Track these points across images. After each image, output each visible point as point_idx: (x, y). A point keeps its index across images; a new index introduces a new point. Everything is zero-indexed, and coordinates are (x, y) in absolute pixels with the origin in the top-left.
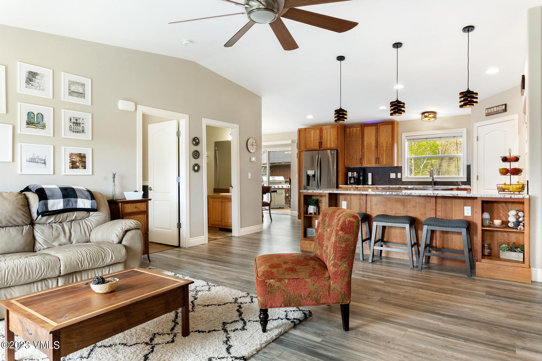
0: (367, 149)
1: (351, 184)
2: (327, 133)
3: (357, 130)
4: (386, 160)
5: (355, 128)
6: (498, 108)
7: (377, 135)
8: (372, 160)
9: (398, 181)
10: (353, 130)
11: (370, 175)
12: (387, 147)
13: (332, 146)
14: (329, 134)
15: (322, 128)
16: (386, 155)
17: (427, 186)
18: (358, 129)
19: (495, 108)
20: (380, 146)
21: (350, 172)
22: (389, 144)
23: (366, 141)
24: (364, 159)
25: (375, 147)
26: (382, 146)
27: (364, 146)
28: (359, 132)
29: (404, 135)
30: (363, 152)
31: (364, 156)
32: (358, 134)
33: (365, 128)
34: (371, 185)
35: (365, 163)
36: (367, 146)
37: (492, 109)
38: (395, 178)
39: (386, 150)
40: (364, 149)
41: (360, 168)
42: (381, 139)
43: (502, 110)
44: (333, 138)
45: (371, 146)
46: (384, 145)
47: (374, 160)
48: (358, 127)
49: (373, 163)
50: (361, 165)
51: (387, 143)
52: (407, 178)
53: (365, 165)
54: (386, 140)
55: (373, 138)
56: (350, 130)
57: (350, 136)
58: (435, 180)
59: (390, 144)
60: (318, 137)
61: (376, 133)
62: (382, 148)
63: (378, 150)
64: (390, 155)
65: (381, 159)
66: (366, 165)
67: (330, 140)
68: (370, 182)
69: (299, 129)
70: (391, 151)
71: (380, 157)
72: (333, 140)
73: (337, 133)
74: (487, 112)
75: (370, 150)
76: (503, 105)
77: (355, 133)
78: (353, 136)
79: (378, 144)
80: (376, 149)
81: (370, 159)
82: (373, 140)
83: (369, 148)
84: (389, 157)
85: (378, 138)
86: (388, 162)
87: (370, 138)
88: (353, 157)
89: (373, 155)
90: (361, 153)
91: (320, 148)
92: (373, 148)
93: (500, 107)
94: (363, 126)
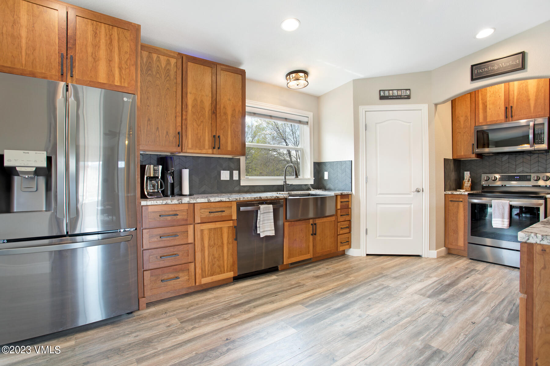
0: (194, 113)
3: (168, 63)
4: (232, 143)
5: (165, 58)
6: (399, 93)
7: (215, 87)
8: (204, 141)
9: (234, 186)
10: (159, 60)
11: (186, 173)
12: (233, 115)
16: (231, 133)
18: (173, 61)
19: (395, 92)
20: (220, 112)
21: (150, 166)
22: (237, 112)
23: (191, 93)
24: (186, 136)
25: (210, 112)
26: (225, 114)
27: (187, 105)
28: (175, 69)
30: (184, 117)
31: (187, 128)
32: (172, 73)
33: (189, 64)
35: (190, 146)
36: (193, 107)
37: (391, 92)
39: (232, 123)
40: (187, 112)
43: (406, 96)
45: (203, 108)
46: (229, 112)
47: (209, 141)
48: (173, 57)
50: (179, 149)
51: (235, 110)
52: (248, 180)
54: (232, 103)
56: (150, 57)
57: (149, 72)
59: (239, 111)
61: (212, 82)
62: (224, 117)
63: (218, 120)
65: (223, 139)
66: (190, 149)
72: (120, 62)
74: (382, 94)
75: (200, 116)
76: (406, 90)
77: (163, 66)
78: (158, 75)
79: (218, 107)
80: (214, 116)
81: (201, 137)
82: (206, 96)
83: (199, 111)
84: (237, 137)
85: (217, 94)
86: (236, 147)
87: (201, 89)
88: (158, 128)
89: (206, 128)
90: (179, 119)
91: (65, 74)
92: (207, 113)
93: (402, 92)
94: (184, 58)
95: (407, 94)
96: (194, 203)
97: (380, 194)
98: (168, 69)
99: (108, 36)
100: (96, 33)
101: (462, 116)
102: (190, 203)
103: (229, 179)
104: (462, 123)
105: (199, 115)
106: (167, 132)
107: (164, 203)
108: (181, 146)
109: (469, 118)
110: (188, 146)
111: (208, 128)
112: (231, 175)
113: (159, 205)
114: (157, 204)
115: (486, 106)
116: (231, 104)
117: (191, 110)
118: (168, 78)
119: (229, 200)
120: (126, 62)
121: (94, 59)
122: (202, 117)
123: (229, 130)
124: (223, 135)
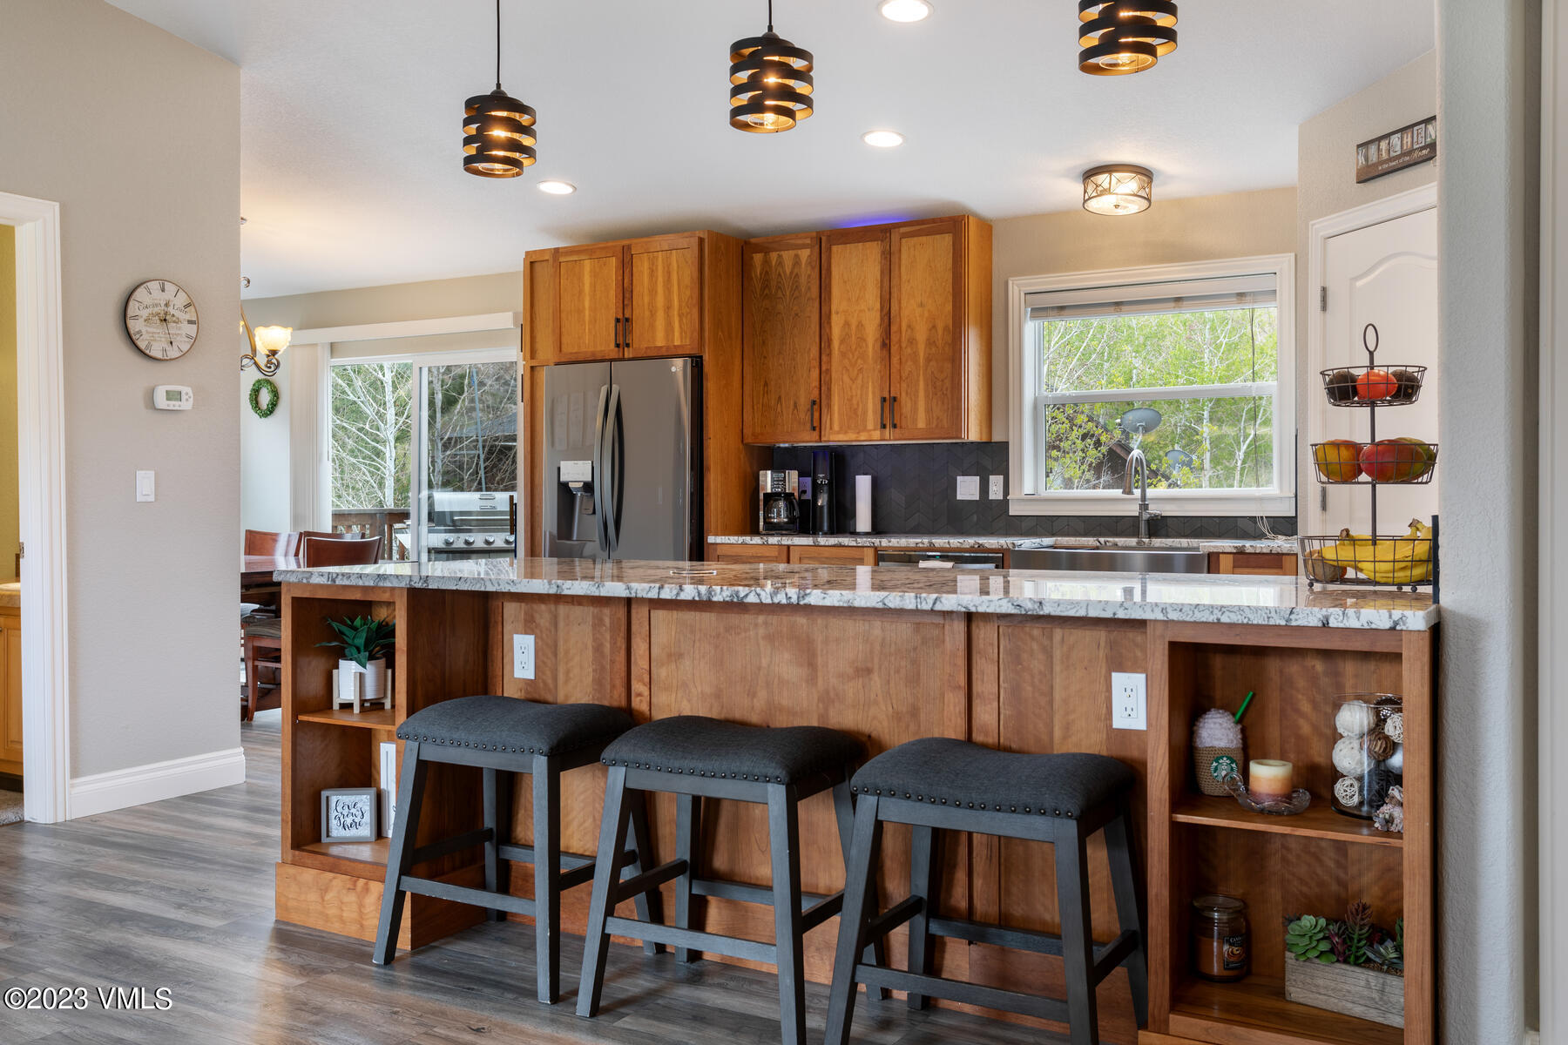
0: (843, 354)
1: (773, 529)
2: (652, 272)
3: (797, 262)
4: (929, 411)
5: (792, 253)
6: (1409, 139)
7: (886, 284)
8: (865, 413)
9: (992, 516)
10: (780, 263)
11: (863, 484)
12: (930, 343)
13: (673, 341)
14: (660, 279)
15: (629, 247)
16: (927, 385)
17: (1117, 540)
18: (805, 254)
19: (1395, 139)
20: (900, 341)
21: (769, 472)
23: (837, 313)
24: (829, 406)
25: (878, 344)
26: (912, 341)
27: (830, 341)
28: (809, 268)
29: (1017, 288)
30: (824, 368)
31: (829, 389)
32: (803, 280)
33: (834, 248)
34: (866, 534)
35: (836, 427)
36: (842, 342)
37: (1383, 144)
38: (977, 497)
39: (928, 360)
40: (830, 355)
41: (815, 452)
42: (904, 304)
43: (1424, 148)
44: (680, 301)
45: (862, 339)
46: (921, 336)
47: (874, 411)
48: (804, 246)
49: (870, 425)
50: (815, 435)
51: (934, 326)
52: (1032, 499)
53: (836, 435)
54: (929, 311)
55: (872, 299)
56: (766, 262)
57: (767, 291)
58: (1154, 509)
59: (946, 328)
60: (612, 293)
61: (882, 272)
62: (909, 350)
63: (895, 360)
64: (948, 383)
65: (906, 404)
66: (838, 433)
67: (668, 308)
68: (863, 521)
69: (527, 253)
70: (950, 365)
71: (903, 394)
72: (680, 306)
73: (696, 274)
74: (1362, 160)
75: (856, 357)
76: (1426, 121)
77: (788, 272)
79: (894, 328)
80: (885, 353)
81: (858, 405)
82: (869, 310)
83: (854, 347)
84: (939, 394)
85: (893, 300)
86: (938, 418)
87: (858, 299)
88: (780, 397)
89: (868, 383)
90: (815, 373)
92: (870, 349)
93: (1415, 132)
94: (824, 239)
96: (788, 547)
98: (797, 275)
102: (781, 545)
103: (978, 499)
105: (853, 357)
107: (740, 542)
108: (818, 429)
110: (831, 428)
111: (873, 383)
112: (984, 488)
113: (732, 544)
114: (729, 542)
116: (926, 314)
117: (839, 349)
122: (859, 361)
123: (921, 378)
124: (907, 393)
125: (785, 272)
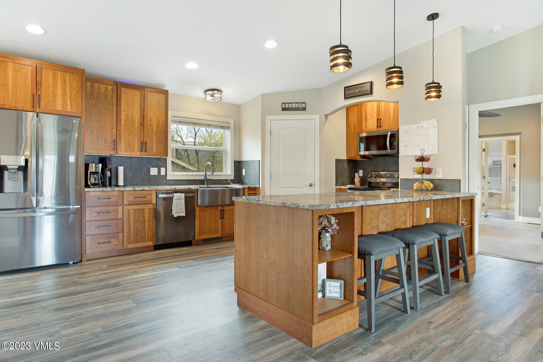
0: (126, 125)
1: (92, 185)
3: (106, 89)
4: (157, 147)
5: (104, 86)
6: (296, 105)
7: (143, 105)
8: (134, 146)
9: (160, 180)
10: (99, 88)
11: (121, 169)
12: (158, 126)
13: (66, 109)
16: (156, 139)
18: (110, 88)
19: (294, 104)
20: (147, 124)
21: (93, 164)
23: (123, 111)
24: (120, 142)
25: (140, 124)
26: (151, 125)
27: (120, 120)
28: (112, 93)
29: (170, 114)
30: (118, 129)
31: (120, 136)
32: (109, 97)
33: (122, 89)
35: (123, 150)
36: (125, 121)
37: (290, 105)
39: (157, 132)
42: (149, 113)
45: (133, 121)
46: (155, 123)
47: (138, 146)
48: (110, 85)
49: (136, 150)
50: (114, 152)
51: (159, 122)
57: (92, 97)
59: (163, 123)
61: (141, 101)
62: (150, 128)
63: (145, 130)
65: (149, 144)
70: (164, 134)
73: (80, 85)
74: (284, 106)
75: (131, 127)
76: (303, 103)
77: (103, 92)
78: (98, 98)
79: (145, 120)
80: (142, 127)
81: (131, 143)
82: (136, 112)
83: (130, 124)
84: (160, 142)
85: (145, 111)
86: (160, 150)
87: (132, 108)
88: (98, 137)
89: (135, 136)
90: (115, 130)
91: (35, 106)
92: (136, 125)
93: (299, 105)
94: (118, 85)
95: (303, 107)
96: (123, 191)
97: (281, 188)
98: (106, 94)
99: (63, 79)
100: (55, 78)
101: (352, 124)
102: (120, 191)
103: (157, 175)
104: (352, 130)
105: (130, 127)
106: (105, 140)
107: (101, 190)
108: (116, 150)
109: (357, 126)
110: (121, 150)
111: (137, 136)
112: (159, 171)
113: (98, 191)
114: (96, 190)
115: (367, 117)
116: (156, 117)
117: (124, 123)
118: (106, 101)
119: (149, 189)
120: (75, 96)
121: (54, 95)
122: (132, 128)
123: (154, 137)
124: (149, 141)
125: (101, 92)
